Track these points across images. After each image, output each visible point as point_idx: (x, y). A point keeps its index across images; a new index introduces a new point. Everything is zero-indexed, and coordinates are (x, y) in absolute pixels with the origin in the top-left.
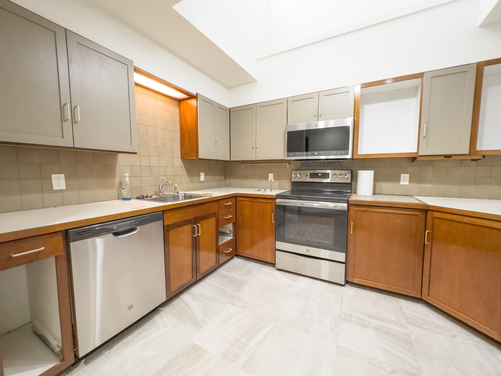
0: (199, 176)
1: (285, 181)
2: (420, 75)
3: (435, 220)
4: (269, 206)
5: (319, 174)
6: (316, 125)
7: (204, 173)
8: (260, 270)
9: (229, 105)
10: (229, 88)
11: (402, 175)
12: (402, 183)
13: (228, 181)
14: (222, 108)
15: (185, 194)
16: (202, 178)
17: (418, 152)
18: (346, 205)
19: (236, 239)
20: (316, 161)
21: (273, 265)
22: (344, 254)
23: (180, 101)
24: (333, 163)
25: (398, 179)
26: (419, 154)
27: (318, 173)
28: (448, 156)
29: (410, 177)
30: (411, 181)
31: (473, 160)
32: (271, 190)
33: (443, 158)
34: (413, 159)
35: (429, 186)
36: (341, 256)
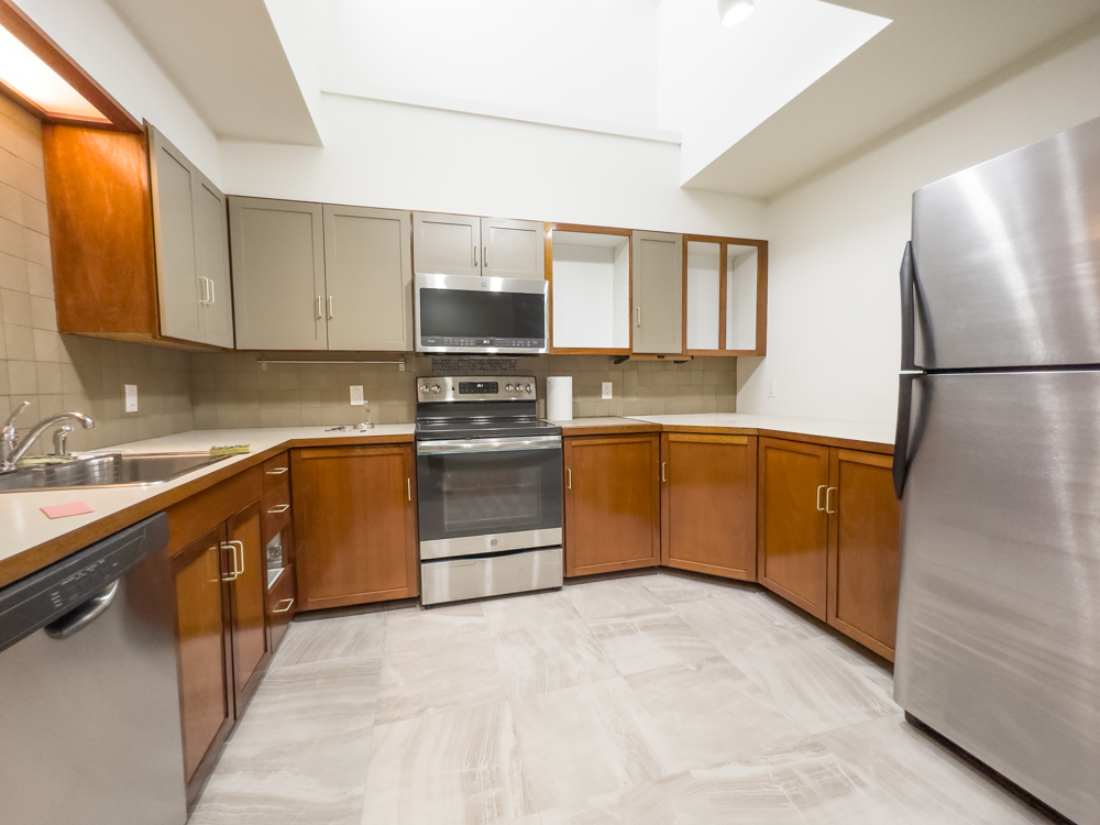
0: (122, 395)
1: (395, 403)
2: (628, 233)
3: (672, 445)
4: (395, 463)
5: (479, 386)
6: (484, 285)
7: (134, 387)
8: (385, 624)
9: (225, 187)
10: (219, 136)
11: (604, 384)
12: (604, 397)
13: (203, 411)
14: (208, 188)
15: (118, 457)
16: (131, 402)
17: (631, 349)
18: (558, 438)
19: (294, 570)
20: (465, 358)
21: (414, 601)
22: (559, 531)
23: (47, 123)
24: (497, 362)
25: (599, 392)
26: (634, 351)
27: (477, 383)
28: (661, 356)
29: (613, 386)
30: (614, 394)
31: (676, 362)
32: (373, 425)
33: (656, 358)
34: (619, 358)
35: (635, 399)
36: (554, 535)
